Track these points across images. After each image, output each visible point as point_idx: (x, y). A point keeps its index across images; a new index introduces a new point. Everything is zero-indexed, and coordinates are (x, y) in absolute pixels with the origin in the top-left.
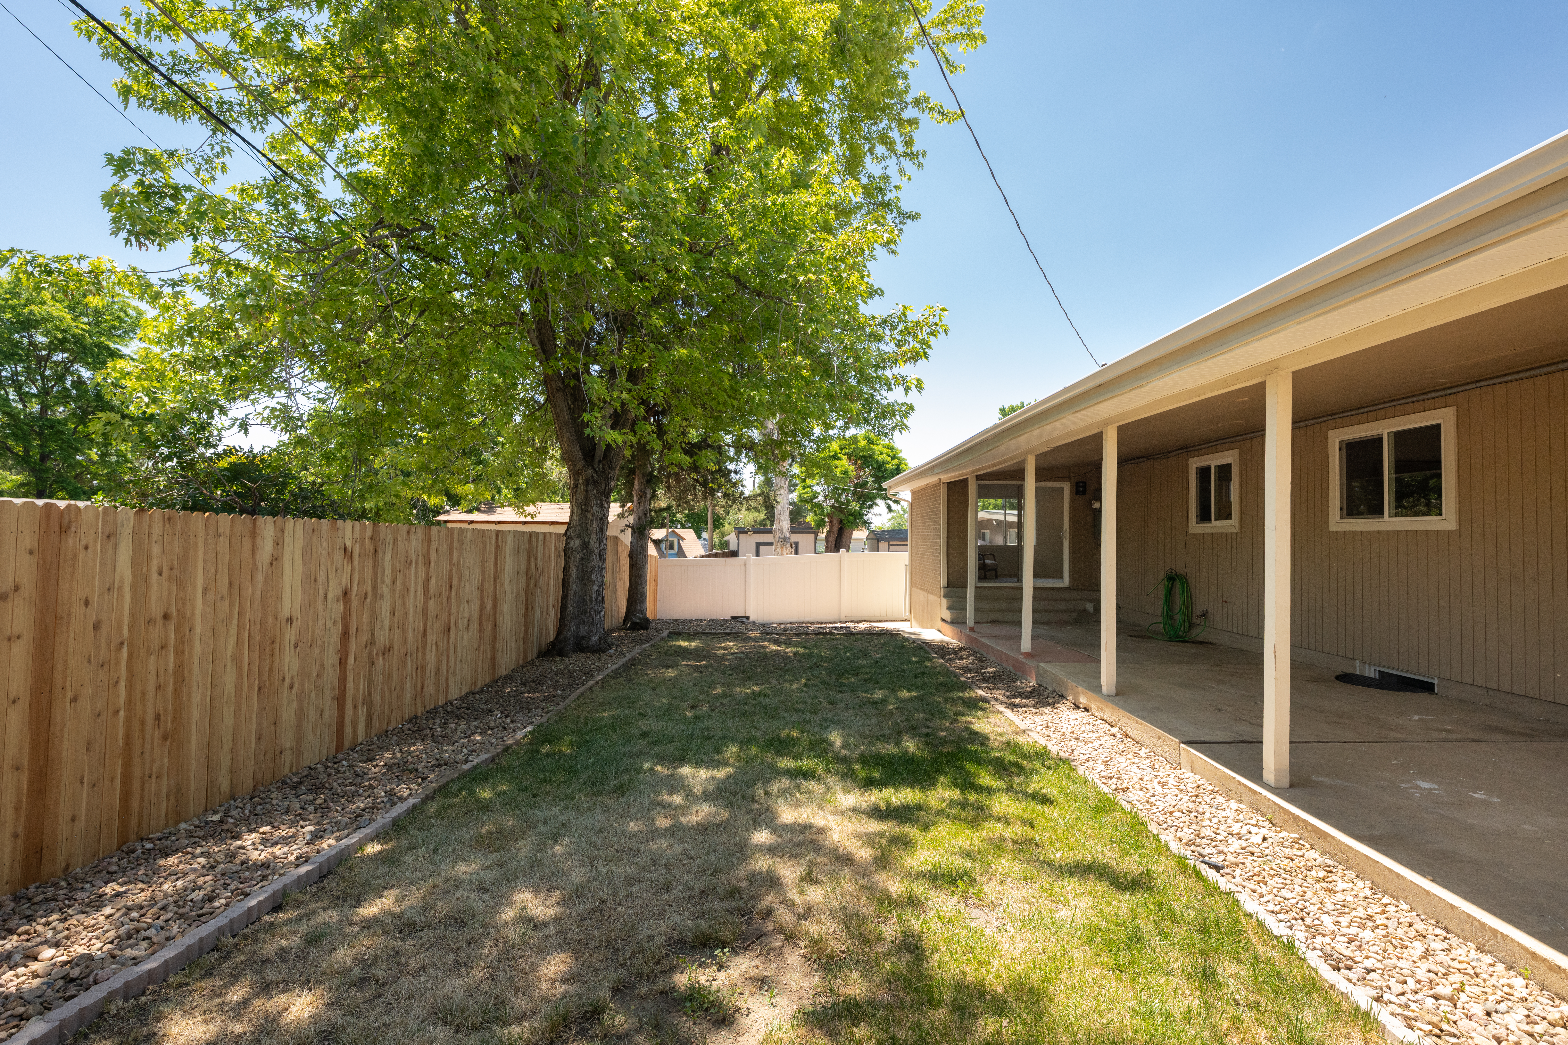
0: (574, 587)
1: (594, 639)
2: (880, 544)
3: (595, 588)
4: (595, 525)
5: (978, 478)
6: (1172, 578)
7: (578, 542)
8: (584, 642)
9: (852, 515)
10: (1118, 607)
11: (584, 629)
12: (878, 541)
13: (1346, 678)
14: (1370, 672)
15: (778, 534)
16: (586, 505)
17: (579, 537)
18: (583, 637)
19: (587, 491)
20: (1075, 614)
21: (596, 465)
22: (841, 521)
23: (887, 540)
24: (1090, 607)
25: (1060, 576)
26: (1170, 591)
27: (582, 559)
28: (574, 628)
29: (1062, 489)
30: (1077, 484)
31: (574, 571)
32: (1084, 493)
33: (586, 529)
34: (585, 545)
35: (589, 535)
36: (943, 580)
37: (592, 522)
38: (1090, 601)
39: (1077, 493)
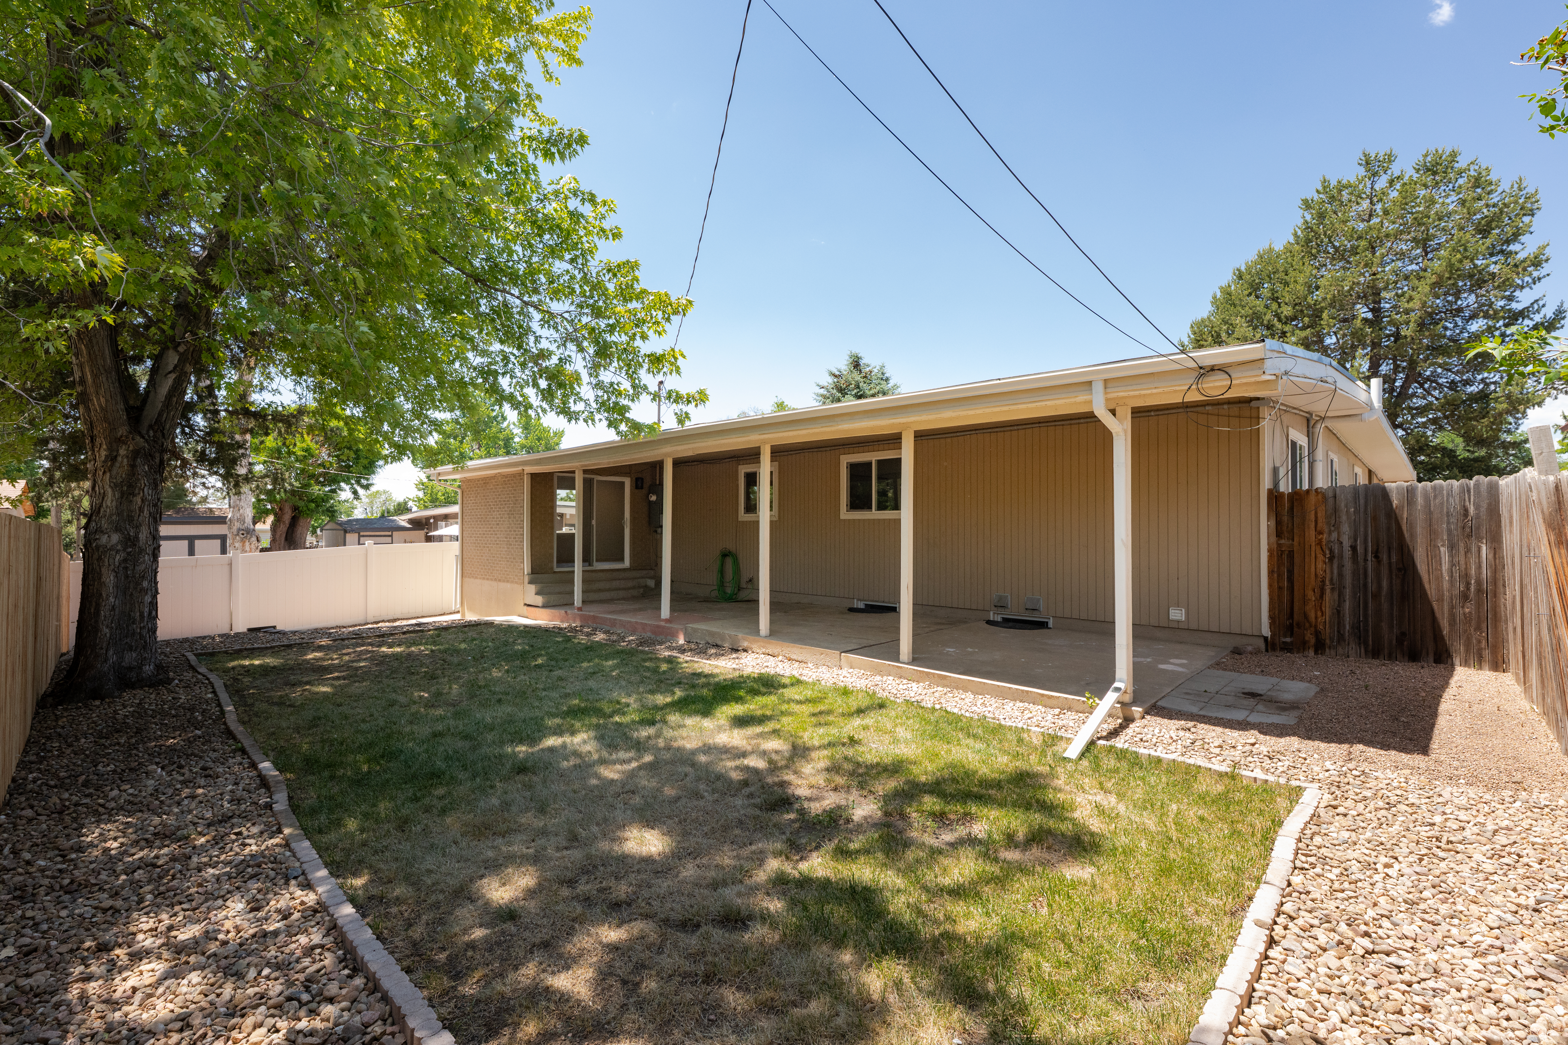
0: (110, 599)
1: (149, 669)
2: (348, 535)
3: (148, 599)
4: (146, 513)
5: (585, 472)
6: (725, 555)
7: (115, 538)
8: (133, 674)
9: (312, 501)
10: (672, 581)
11: (130, 658)
12: (346, 532)
13: (852, 610)
14: (861, 605)
15: (237, 525)
16: (130, 486)
17: (117, 529)
18: (130, 669)
19: (133, 466)
20: (642, 590)
21: (144, 432)
22: (295, 508)
23: (358, 531)
24: (651, 583)
25: (622, 559)
26: (723, 565)
27: (125, 560)
28: (113, 658)
29: (623, 483)
30: (637, 479)
31: (109, 579)
32: (642, 488)
33: (130, 519)
34: (130, 541)
35: (138, 527)
36: (527, 568)
37: (141, 510)
38: (651, 578)
39: (637, 487)
